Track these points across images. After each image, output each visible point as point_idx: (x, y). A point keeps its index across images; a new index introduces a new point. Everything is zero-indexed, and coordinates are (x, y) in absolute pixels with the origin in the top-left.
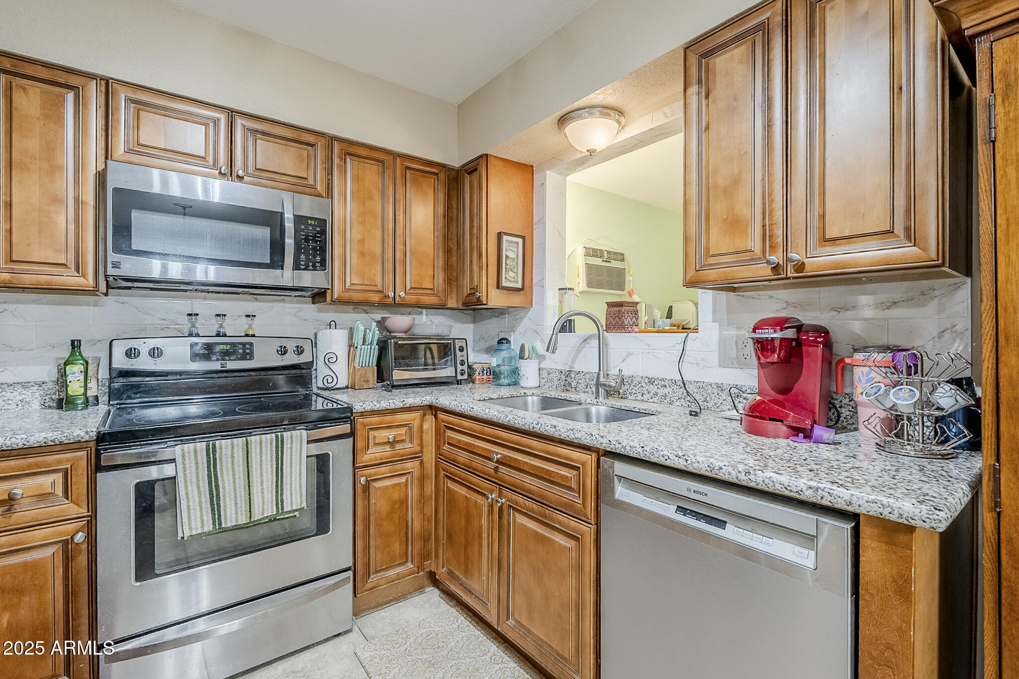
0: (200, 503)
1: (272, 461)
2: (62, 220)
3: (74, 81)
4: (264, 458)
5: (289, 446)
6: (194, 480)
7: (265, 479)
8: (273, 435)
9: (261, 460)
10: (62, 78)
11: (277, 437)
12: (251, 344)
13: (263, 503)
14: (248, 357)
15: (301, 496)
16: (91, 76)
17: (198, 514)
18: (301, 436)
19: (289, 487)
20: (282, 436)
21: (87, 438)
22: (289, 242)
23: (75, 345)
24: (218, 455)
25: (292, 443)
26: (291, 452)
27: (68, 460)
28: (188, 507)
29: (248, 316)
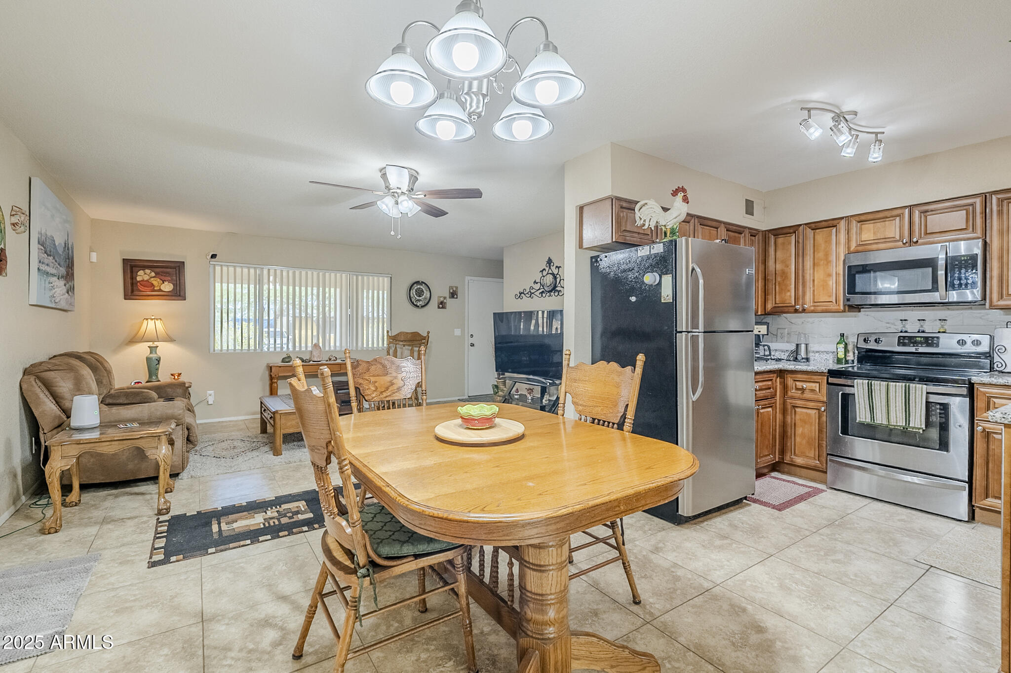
0: (865, 408)
1: (902, 397)
2: (831, 283)
3: (835, 222)
4: (897, 394)
5: (914, 392)
6: (862, 397)
7: (897, 405)
8: (904, 384)
9: (896, 396)
10: (831, 223)
11: (905, 386)
12: (938, 338)
13: (896, 417)
14: (935, 345)
15: (921, 421)
16: (842, 218)
17: (864, 413)
18: (922, 388)
19: (914, 414)
20: (909, 386)
21: (825, 371)
22: (941, 273)
23: (842, 335)
24: (873, 388)
25: (916, 390)
26: (915, 395)
27: (820, 379)
28: (859, 408)
29: (940, 320)
